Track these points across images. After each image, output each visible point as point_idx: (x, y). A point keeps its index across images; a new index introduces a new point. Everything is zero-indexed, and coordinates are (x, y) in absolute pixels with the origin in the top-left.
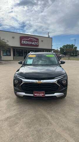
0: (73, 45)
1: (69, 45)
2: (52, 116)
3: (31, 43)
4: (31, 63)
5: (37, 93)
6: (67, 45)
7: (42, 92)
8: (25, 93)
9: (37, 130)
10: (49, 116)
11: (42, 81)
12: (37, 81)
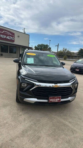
0: (47, 45)
1: (44, 45)
2: (70, 122)
3: (5, 37)
4: (33, 63)
5: (53, 98)
6: (42, 44)
7: (58, 97)
8: (38, 99)
9: (66, 142)
10: (67, 123)
11: (59, 85)
12: (54, 85)
